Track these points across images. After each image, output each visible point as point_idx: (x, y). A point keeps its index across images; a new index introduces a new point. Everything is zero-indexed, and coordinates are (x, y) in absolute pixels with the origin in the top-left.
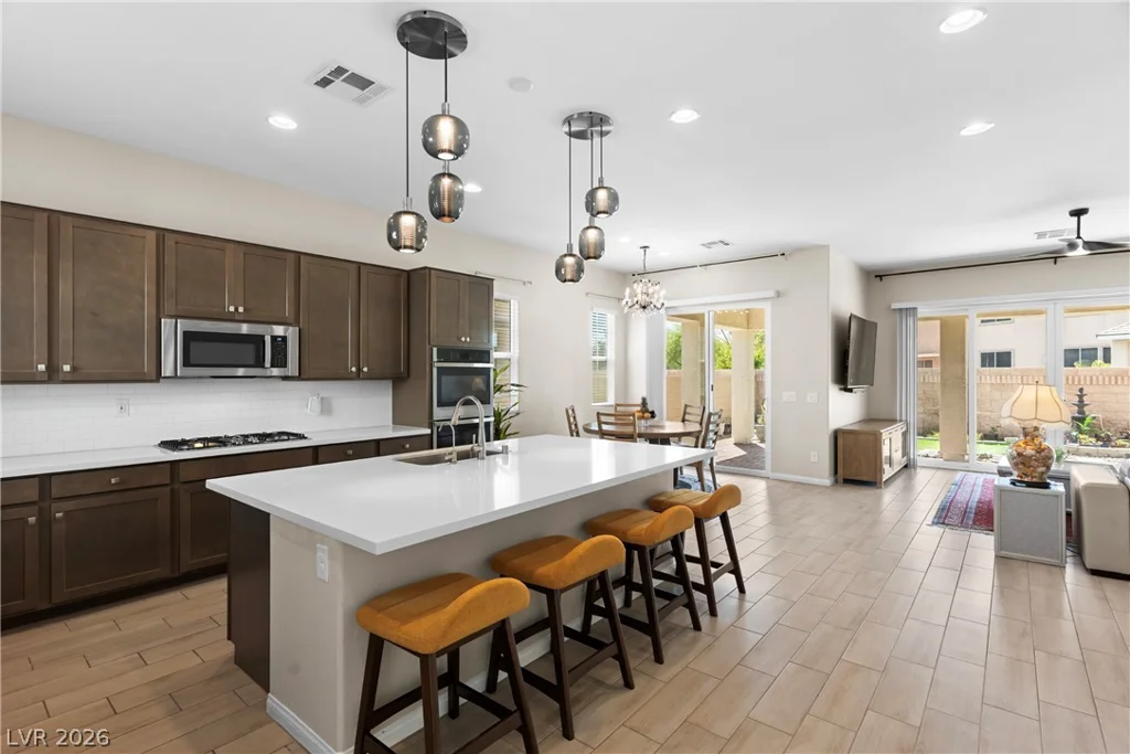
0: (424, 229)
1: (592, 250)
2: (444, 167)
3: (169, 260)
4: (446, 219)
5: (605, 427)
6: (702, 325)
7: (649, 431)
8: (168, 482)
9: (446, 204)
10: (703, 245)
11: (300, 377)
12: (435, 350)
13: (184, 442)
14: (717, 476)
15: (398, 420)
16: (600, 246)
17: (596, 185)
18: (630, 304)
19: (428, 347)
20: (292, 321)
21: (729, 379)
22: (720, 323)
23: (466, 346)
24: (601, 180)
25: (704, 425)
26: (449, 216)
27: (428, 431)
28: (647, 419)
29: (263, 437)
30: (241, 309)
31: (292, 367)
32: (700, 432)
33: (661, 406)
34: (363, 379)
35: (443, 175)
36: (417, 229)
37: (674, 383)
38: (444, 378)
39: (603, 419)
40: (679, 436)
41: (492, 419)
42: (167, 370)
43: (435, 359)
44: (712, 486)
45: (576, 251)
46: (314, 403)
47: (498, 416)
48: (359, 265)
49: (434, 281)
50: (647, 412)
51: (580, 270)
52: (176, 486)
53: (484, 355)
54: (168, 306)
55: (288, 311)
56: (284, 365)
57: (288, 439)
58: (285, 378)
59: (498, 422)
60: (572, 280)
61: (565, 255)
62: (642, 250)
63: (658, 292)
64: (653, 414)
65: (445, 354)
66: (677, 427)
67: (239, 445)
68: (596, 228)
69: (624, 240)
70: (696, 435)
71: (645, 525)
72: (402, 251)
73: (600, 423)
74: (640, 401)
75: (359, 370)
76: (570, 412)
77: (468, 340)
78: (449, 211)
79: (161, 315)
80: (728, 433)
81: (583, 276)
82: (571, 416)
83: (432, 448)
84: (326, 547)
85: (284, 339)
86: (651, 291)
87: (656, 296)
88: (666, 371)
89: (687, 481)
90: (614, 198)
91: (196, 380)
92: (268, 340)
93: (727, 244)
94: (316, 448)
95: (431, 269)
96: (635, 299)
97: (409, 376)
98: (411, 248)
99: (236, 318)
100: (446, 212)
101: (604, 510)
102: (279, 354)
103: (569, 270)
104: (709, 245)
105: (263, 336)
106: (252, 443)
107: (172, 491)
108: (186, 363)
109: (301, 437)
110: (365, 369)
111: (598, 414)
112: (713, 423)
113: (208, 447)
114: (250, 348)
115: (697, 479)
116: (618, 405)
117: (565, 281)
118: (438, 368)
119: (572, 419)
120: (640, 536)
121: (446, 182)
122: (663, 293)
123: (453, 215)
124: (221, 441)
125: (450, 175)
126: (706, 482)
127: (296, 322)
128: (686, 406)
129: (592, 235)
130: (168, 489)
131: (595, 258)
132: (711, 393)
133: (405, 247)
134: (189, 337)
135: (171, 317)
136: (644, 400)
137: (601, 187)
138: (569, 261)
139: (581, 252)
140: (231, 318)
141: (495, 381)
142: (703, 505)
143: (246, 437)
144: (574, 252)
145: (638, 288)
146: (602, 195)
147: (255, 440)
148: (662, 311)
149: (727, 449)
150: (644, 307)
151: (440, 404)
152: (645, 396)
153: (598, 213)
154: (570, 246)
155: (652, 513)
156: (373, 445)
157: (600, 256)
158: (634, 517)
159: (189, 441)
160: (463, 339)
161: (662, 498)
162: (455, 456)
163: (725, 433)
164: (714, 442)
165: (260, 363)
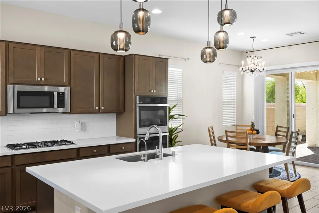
0: (130, 39)
1: (221, 43)
2: (140, 5)
3: (11, 56)
4: (141, 33)
5: (230, 139)
6: (288, 79)
7: (256, 142)
8: (10, 165)
9: (141, 25)
10: (288, 35)
11: (71, 113)
12: (138, 97)
13: (18, 145)
14: (296, 167)
15: (119, 134)
16: (226, 41)
17: (223, 8)
18: (244, 70)
19: (134, 96)
20: (67, 84)
21: (304, 109)
22: (298, 78)
23: (154, 95)
24: (226, 5)
25: (289, 138)
26: (143, 31)
27: (134, 140)
28: (254, 134)
29: (54, 143)
30: (43, 79)
31: (67, 108)
32: (286, 142)
33: (263, 126)
34: (102, 113)
35: (140, 10)
36: (126, 40)
37: (271, 112)
38: (142, 112)
39: (229, 134)
40: (273, 145)
41: (168, 134)
42: (10, 110)
43: (138, 102)
44: (294, 173)
45: (212, 45)
46: (77, 125)
47: (171, 131)
48: (100, 54)
49: (137, 61)
50: (254, 130)
51: (214, 55)
52: (14, 167)
53: (163, 100)
54: (11, 79)
55: (65, 79)
56: (63, 107)
57: (65, 144)
58: (64, 113)
59: (171, 135)
60: (210, 62)
61: (206, 48)
62: (252, 39)
63: (261, 63)
64: (258, 132)
65: (143, 99)
66: (273, 140)
67: (42, 147)
68: (224, 31)
69: (241, 34)
70: (284, 144)
71: (252, 201)
72: (118, 51)
73: (227, 136)
74: (250, 124)
75: (100, 108)
76: (211, 129)
77: (155, 92)
78: (143, 29)
79: (8, 83)
80: (304, 140)
81: (217, 59)
82: (211, 131)
83: (136, 151)
84: (80, 208)
85: (63, 93)
86: (256, 62)
87: (260, 65)
88: (266, 104)
89: (278, 170)
90: (234, 15)
91: (23, 114)
92: (55, 94)
93: (302, 34)
94: (78, 149)
95: (135, 55)
96: (247, 67)
97: (124, 111)
98: (123, 50)
99: (41, 83)
100: (141, 30)
101: (228, 190)
102: (61, 101)
103: (208, 56)
104: (291, 35)
105: (53, 92)
106: (48, 146)
107: (12, 169)
108: (19, 107)
109: (71, 143)
110: (103, 108)
111: (226, 131)
112: (294, 137)
113: (29, 148)
114: (47, 98)
115: (285, 169)
116: (237, 126)
117: (206, 62)
118: (139, 107)
119: (211, 134)
120: (248, 207)
121: (141, 13)
122: (264, 63)
123: (145, 31)
124: (34, 145)
125: (143, 10)
126: (289, 170)
127: (69, 85)
128: (278, 127)
129: (221, 35)
130: (10, 168)
131: (223, 48)
132: (293, 119)
133: (120, 49)
134: (20, 93)
135: (11, 84)
136: (253, 123)
137: (227, 9)
138: (209, 50)
139: (215, 45)
140: (38, 84)
141: (169, 113)
142: (287, 190)
143: (45, 142)
144: (211, 46)
145: (249, 60)
146: (227, 13)
147: (49, 144)
148: (264, 73)
149: (302, 150)
150: (253, 71)
151: (140, 126)
152: (253, 121)
153: (225, 24)
154: (209, 43)
155: (256, 193)
156: (106, 148)
157: (226, 47)
158: (245, 195)
159: (20, 144)
160: (152, 91)
161: (262, 184)
162: (146, 156)
163: (302, 140)
164: (295, 148)
165: (52, 106)
